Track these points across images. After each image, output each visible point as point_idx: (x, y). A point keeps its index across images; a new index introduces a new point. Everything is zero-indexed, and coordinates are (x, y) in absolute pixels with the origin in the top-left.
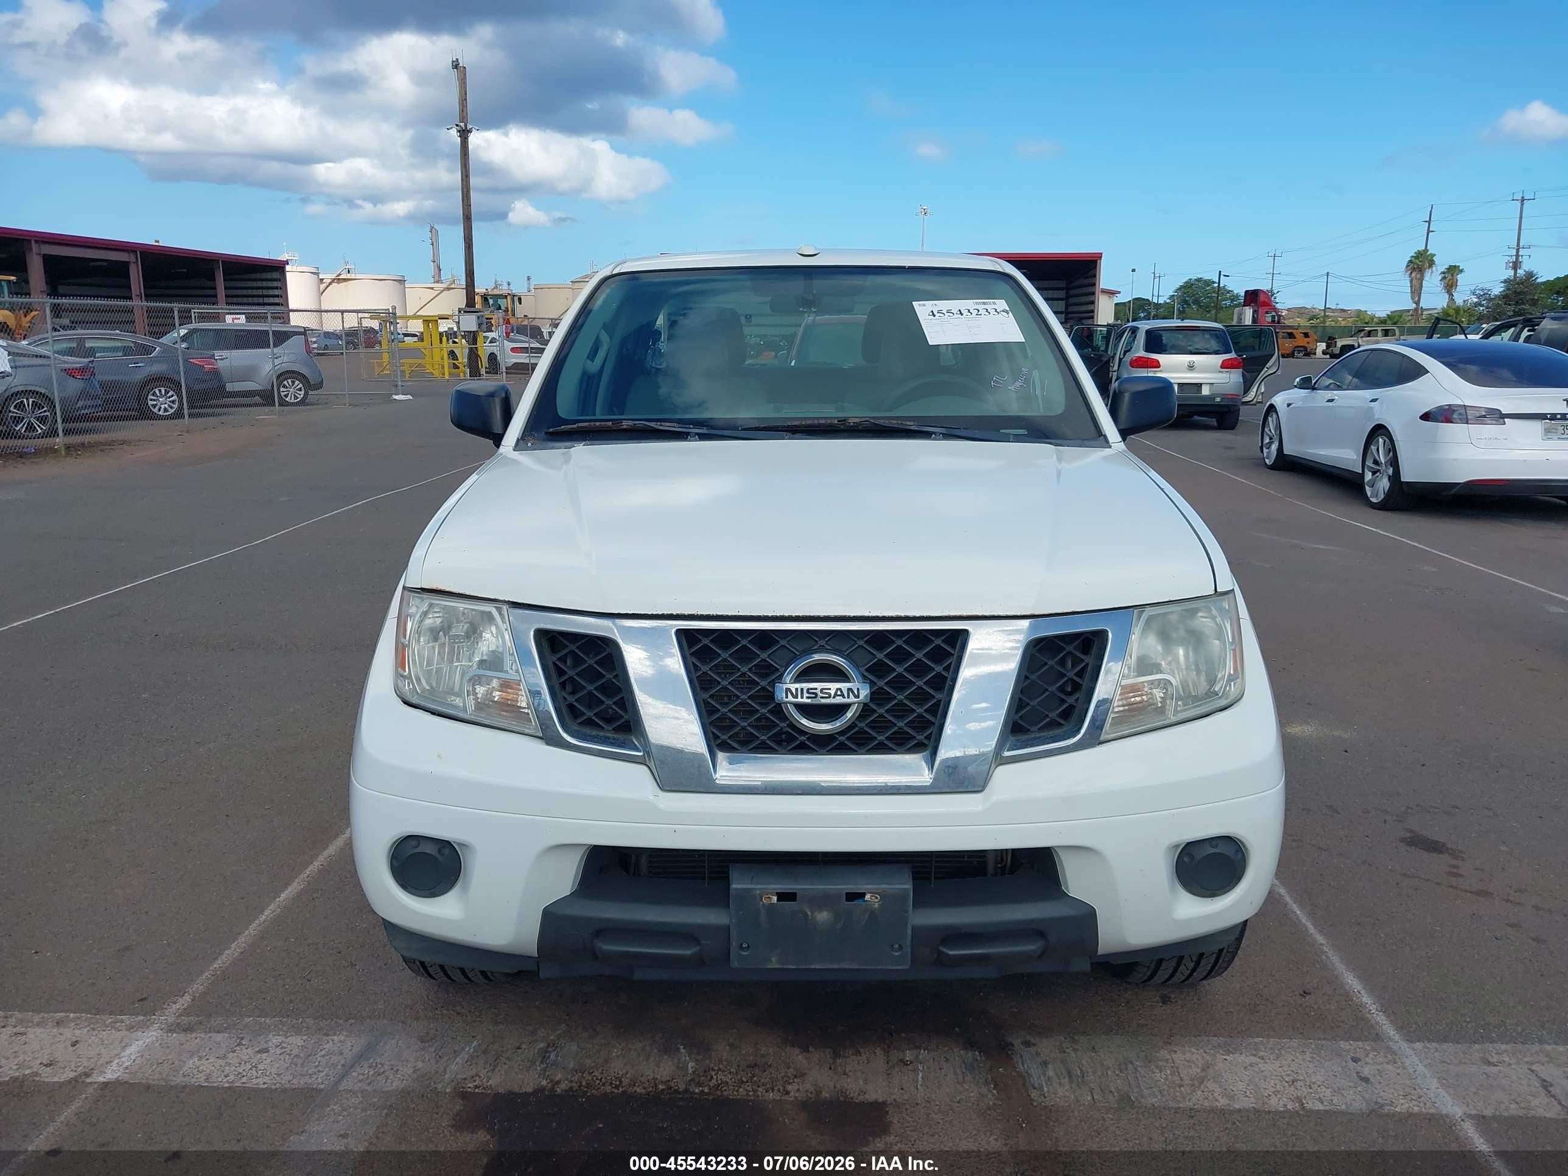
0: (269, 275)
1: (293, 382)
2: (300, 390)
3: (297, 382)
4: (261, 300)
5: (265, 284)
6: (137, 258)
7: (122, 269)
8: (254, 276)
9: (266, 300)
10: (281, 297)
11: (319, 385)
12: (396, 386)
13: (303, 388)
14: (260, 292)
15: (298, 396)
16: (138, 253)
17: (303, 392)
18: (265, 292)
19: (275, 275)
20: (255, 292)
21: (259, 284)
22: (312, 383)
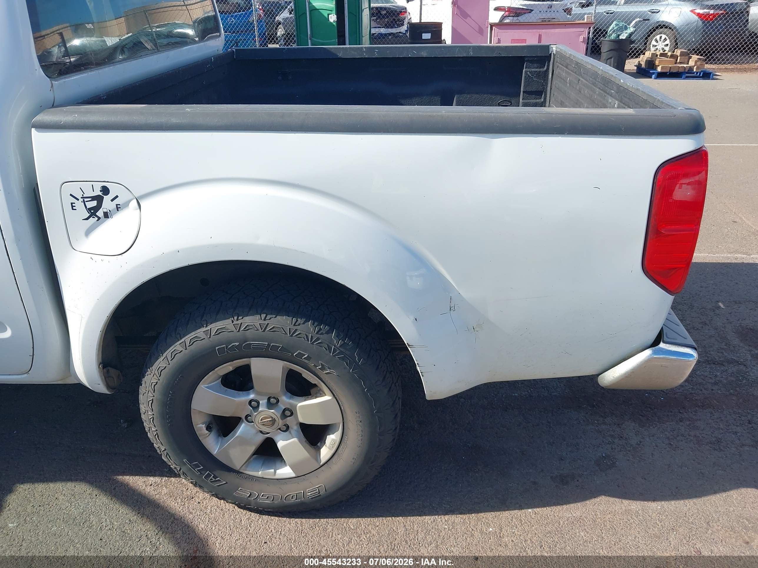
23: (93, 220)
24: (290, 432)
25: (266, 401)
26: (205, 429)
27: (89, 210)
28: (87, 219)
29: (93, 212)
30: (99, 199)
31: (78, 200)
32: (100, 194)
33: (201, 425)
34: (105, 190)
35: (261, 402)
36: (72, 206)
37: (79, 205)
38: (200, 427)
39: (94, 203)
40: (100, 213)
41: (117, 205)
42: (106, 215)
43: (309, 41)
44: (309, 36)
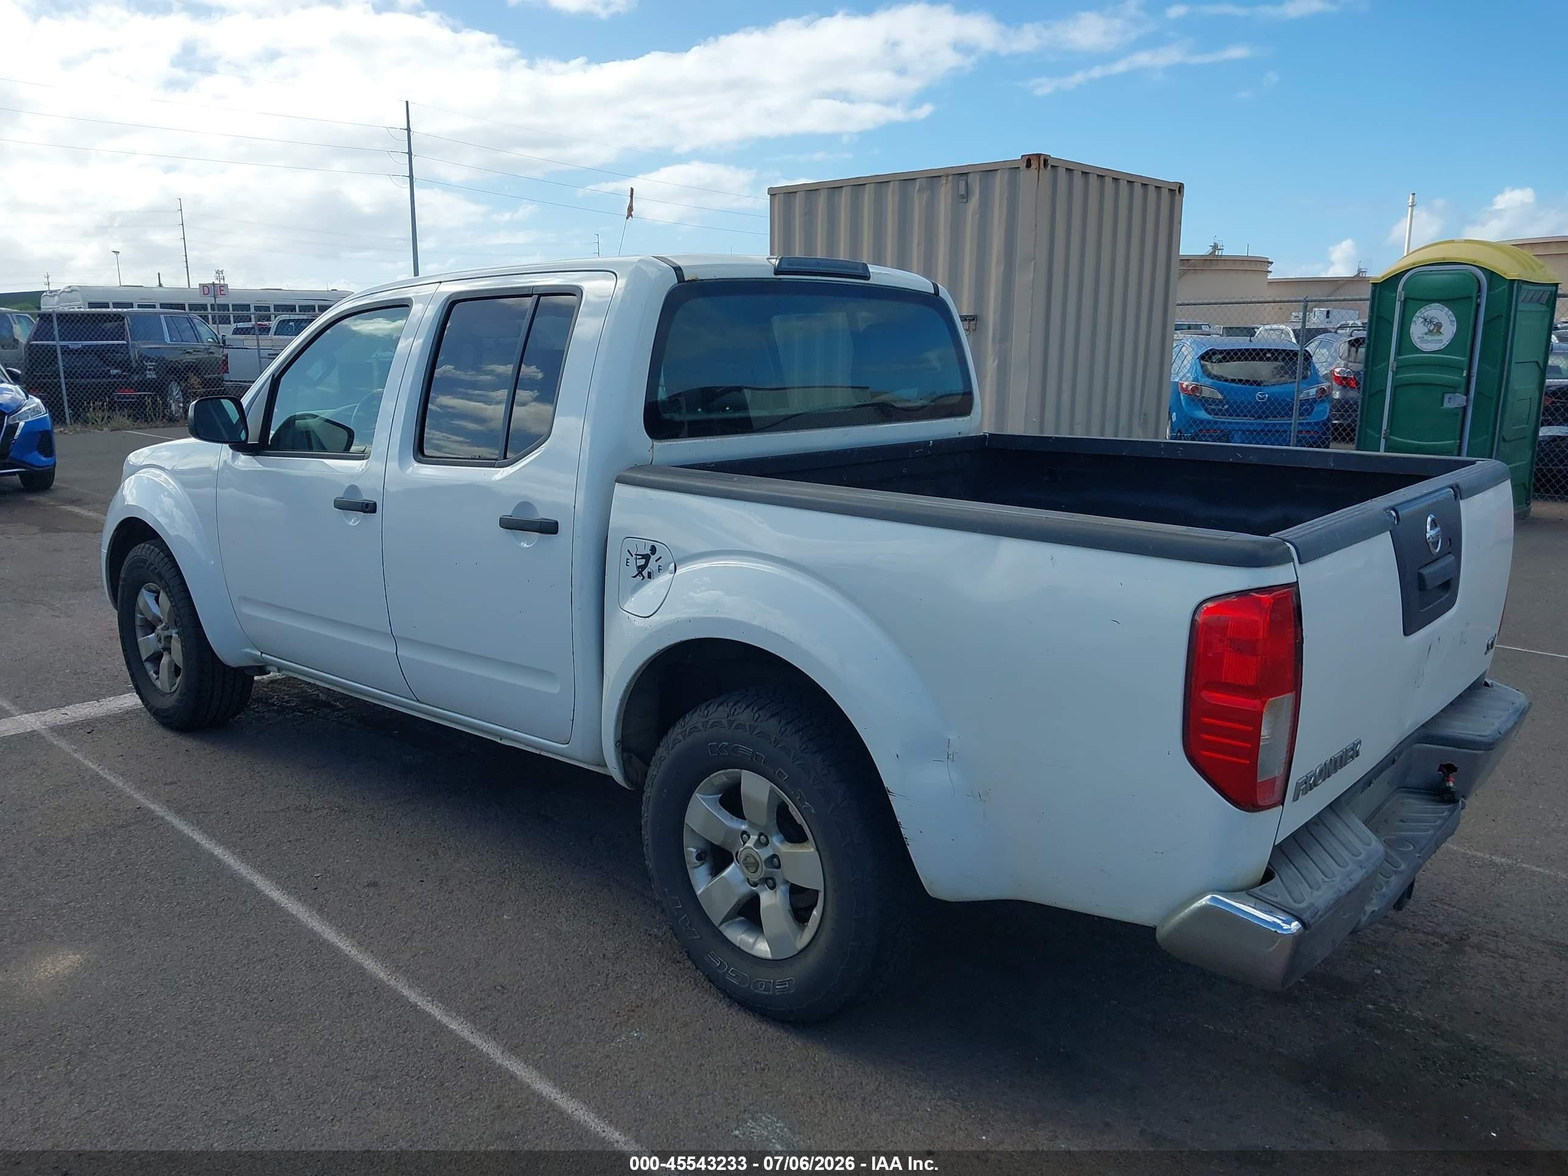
23: (639, 578)
24: (775, 892)
25: (756, 837)
26: (695, 855)
27: (639, 567)
28: (635, 577)
29: (641, 569)
30: (647, 557)
31: (632, 556)
32: (649, 552)
33: (692, 849)
34: (653, 550)
35: (751, 837)
36: (627, 562)
37: (632, 560)
38: (691, 851)
39: (642, 562)
40: (645, 573)
41: (659, 566)
42: (650, 576)
43: (1383, 441)
44: (1383, 432)
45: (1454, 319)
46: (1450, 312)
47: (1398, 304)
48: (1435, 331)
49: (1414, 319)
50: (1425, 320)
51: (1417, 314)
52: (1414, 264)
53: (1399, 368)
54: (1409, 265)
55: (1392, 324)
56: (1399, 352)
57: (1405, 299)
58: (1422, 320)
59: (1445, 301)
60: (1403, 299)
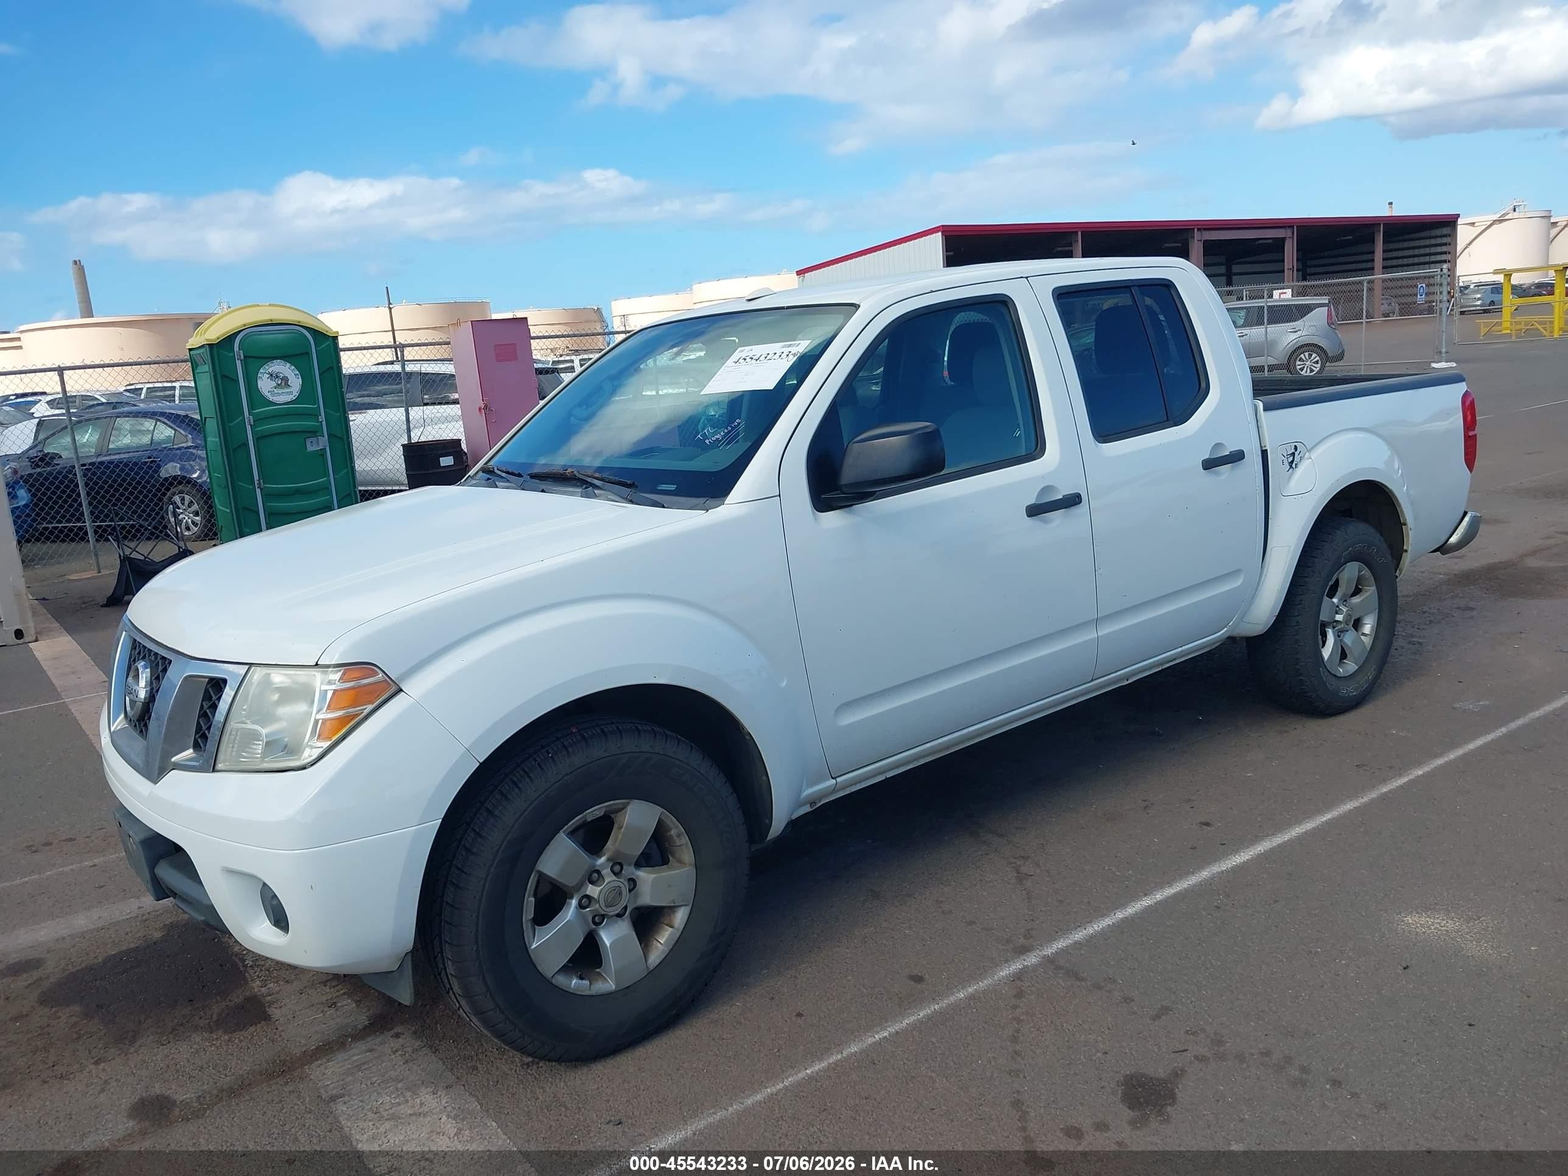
0: (1438, 232)
1: (1310, 355)
2: (1317, 362)
3: (1314, 355)
4: (1427, 259)
5: (1433, 241)
6: (1293, 233)
7: (1278, 245)
8: (1423, 234)
9: (1433, 258)
10: (1449, 253)
11: (1340, 357)
12: (1440, 352)
13: (1320, 362)
14: (1427, 251)
15: (1314, 369)
16: (1295, 227)
17: (1319, 365)
18: (1433, 250)
19: (1446, 231)
20: (1422, 251)
21: (1428, 242)
22: (1330, 355)
30: (1293, 454)
32: (1294, 451)
39: (1291, 459)
40: (1294, 466)
43: (258, 491)
44: (256, 482)
45: (298, 372)
46: (293, 367)
47: (238, 363)
48: (283, 384)
49: (259, 375)
50: (271, 375)
51: (261, 371)
52: (245, 326)
53: (258, 420)
54: (241, 327)
55: (237, 381)
56: (251, 407)
57: (245, 357)
58: (268, 376)
59: (286, 358)
60: (242, 357)
